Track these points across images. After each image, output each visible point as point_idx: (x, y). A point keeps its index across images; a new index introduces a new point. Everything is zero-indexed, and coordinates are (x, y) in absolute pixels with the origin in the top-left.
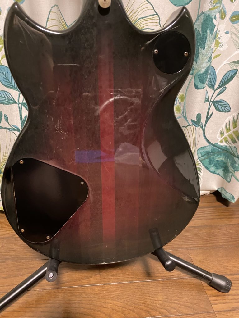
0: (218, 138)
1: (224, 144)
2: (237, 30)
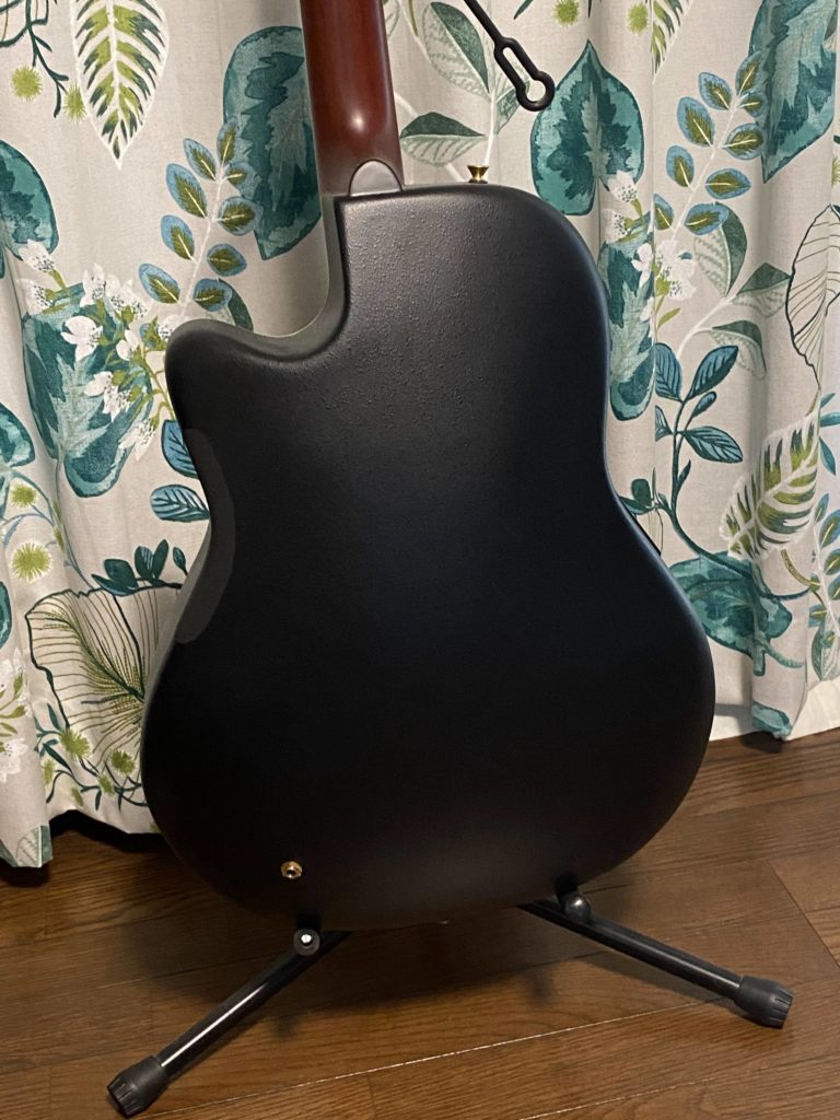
2: (713, 251)
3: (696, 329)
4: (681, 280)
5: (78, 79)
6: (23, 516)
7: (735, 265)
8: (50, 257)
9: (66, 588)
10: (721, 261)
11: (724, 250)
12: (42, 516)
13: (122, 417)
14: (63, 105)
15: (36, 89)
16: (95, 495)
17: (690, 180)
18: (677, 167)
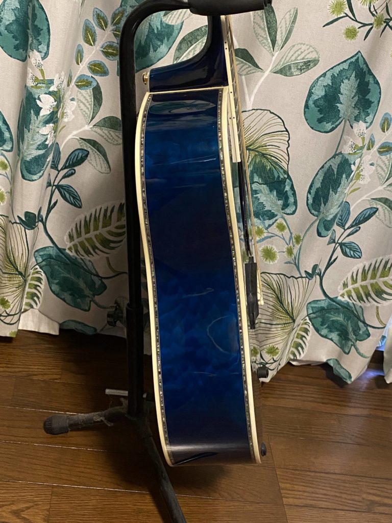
0: (338, 290)
1: (346, 299)
2: (384, 163)
4: (366, 175)
10: (386, 169)
16: (30, 180)
17: (387, 130)
18: (384, 123)
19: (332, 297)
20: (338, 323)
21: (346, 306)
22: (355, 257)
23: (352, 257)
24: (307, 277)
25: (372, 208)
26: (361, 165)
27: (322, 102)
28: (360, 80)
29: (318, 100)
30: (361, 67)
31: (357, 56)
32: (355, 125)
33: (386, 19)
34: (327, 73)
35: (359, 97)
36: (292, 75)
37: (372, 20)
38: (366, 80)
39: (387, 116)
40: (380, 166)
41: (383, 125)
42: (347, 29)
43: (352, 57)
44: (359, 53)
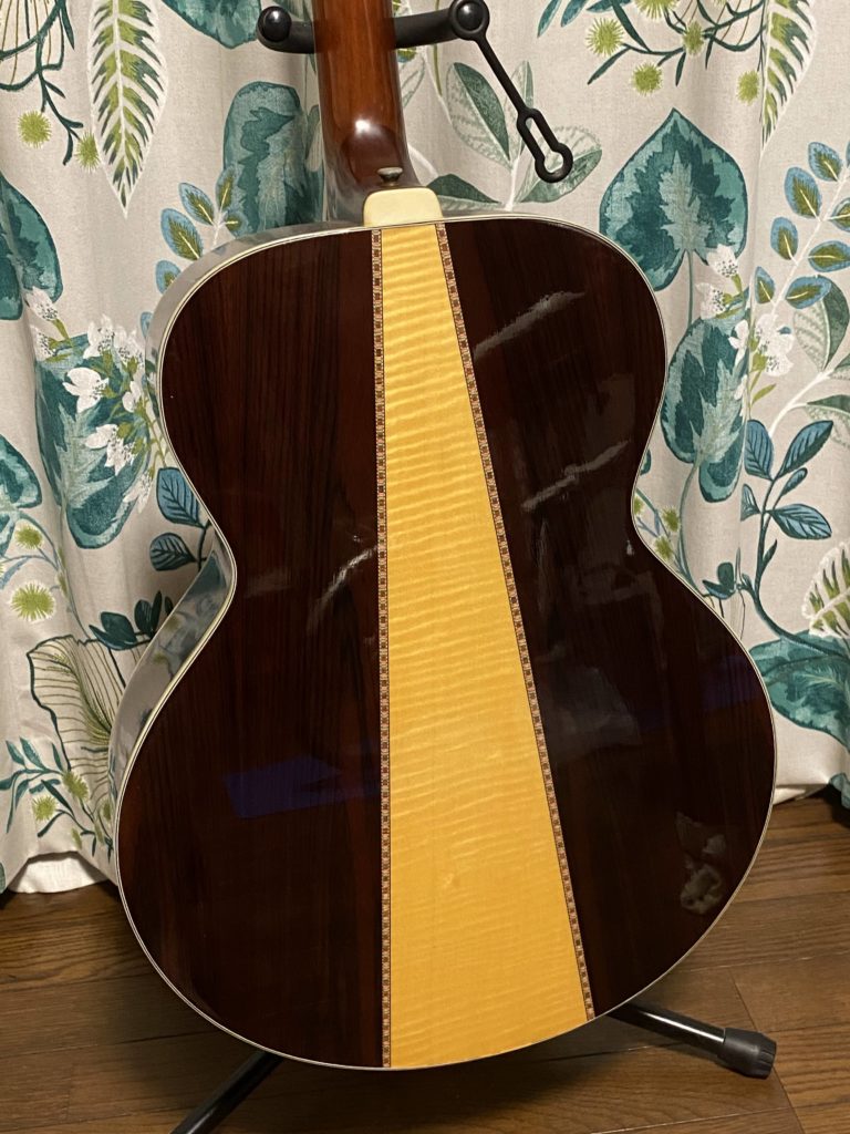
0: (804, 614)
1: (827, 633)
2: (813, 324)
3: (790, 406)
4: (778, 355)
5: (92, 128)
6: (30, 557)
7: (835, 339)
8: (53, 306)
9: (67, 633)
10: (820, 335)
11: (824, 323)
12: (47, 560)
13: (127, 470)
14: (75, 152)
15: (43, 135)
16: (93, 547)
17: (794, 252)
18: (781, 239)
19: (794, 632)
20: (829, 691)
21: (833, 648)
22: (817, 537)
23: (808, 537)
24: (712, 594)
25: (817, 423)
26: (759, 338)
27: (632, 232)
28: (693, 164)
29: (623, 229)
30: (687, 138)
31: (672, 120)
32: (710, 256)
33: (706, 31)
34: (625, 171)
35: (701, 199)
36: (556, 197)
37: (680, 41)
38: (705, 160)
39: (782, 225)
40: (805, 331)
41: (779, 245)
42: (637, 74)
43: (663, 126)
44: (675, 114)
